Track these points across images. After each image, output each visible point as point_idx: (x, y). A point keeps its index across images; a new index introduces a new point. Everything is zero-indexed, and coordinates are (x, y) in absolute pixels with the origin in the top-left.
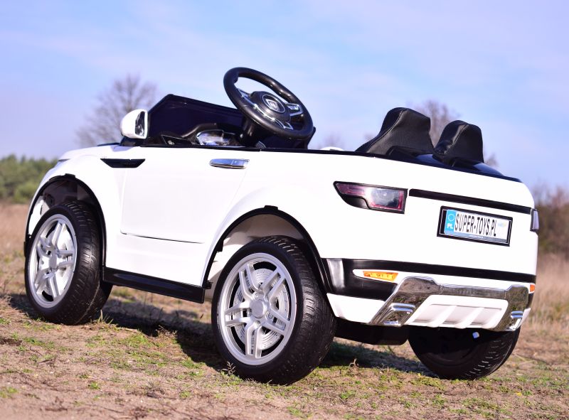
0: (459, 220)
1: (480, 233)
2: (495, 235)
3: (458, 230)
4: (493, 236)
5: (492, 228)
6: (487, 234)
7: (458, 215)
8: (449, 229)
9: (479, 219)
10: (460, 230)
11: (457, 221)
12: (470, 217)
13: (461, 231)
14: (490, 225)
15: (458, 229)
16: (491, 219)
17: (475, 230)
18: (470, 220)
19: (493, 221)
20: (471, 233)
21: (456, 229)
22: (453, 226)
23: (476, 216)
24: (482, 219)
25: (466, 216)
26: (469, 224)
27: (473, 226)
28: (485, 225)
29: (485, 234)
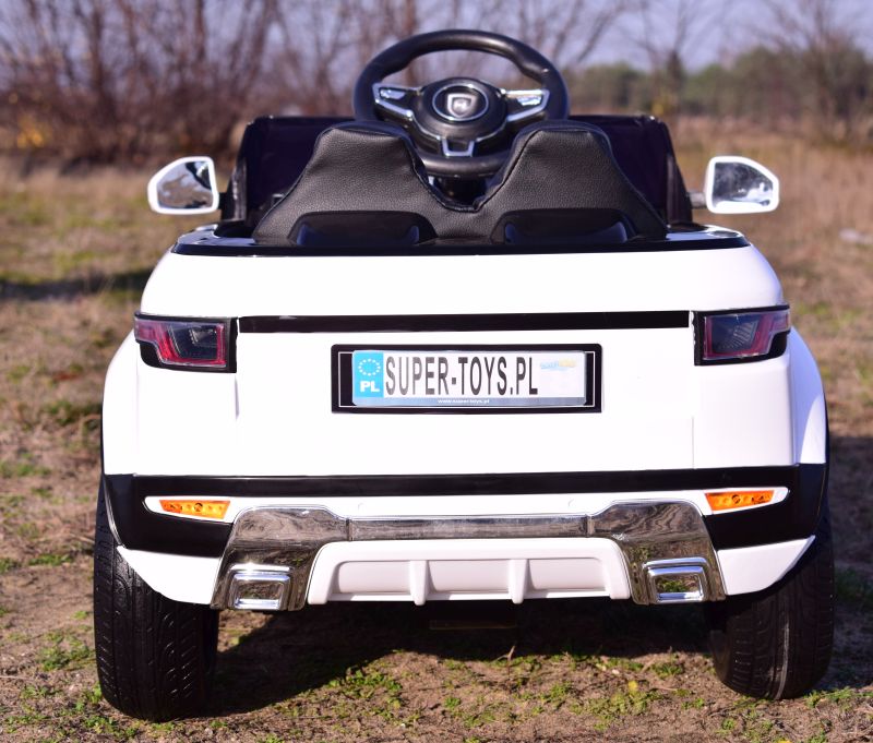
0: (395, 371)
1: (476, 392)
3: (397, 394)
4: (525, 393)
5: (520, 377)
6: (502, 392)
7: (390, 360)
8: (368, 392)
9: (463, 361)
10: (404, 392)
11: (390, 374)
12: (430, 360)
13: (409, 395)
14: (511, 372)
15: (398, 391)
16: (511, 356)
17: (455, 389)
18: (433, 368)
19: (521, 360)
20: (443, 396)
21: (390, 391)
22: (379, 385)
23: (453, 356)
24: (476, 360)
25: (417, 360)
26: (430, 375)
27: (449, 379)
28: (489, 374)
29: (495, 393)
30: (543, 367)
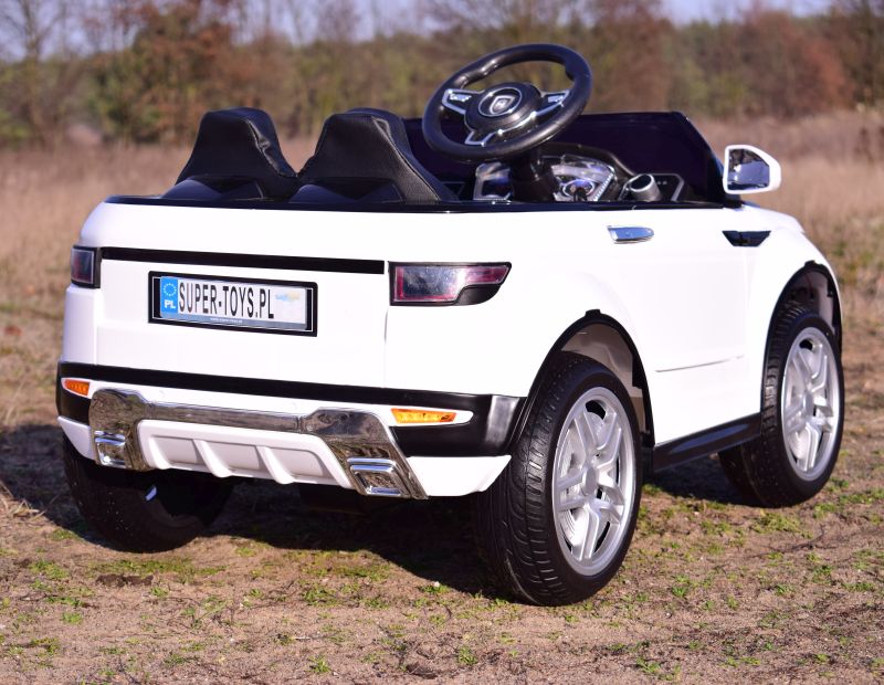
0: (185, 293)
1: (234, 313)
2: (271, 316)
3: (186, 311)
4: (265, 317)
5: (262, 304)
6: (251, 315)
7: (182, 285)
8: (169, 309)
9: (226, 289)
10: (190, 309)
11: (182, 296)
12: (206, 287)
13: (193, 312)
14: (256, 299)
15: (186, 308)
16: (256, 288)
17: (221, 311)
18: (207, 293)
19: (262, 291)
20: (214, 314)
21: (182, 309)
22: (175, 304)
23: (219, 285)
24: (234, 289)
25: (197, 286)
26: (205, 298)
27: (217, 302)
28: (242, 300)
29: (246, 316)
30: (278, 298)
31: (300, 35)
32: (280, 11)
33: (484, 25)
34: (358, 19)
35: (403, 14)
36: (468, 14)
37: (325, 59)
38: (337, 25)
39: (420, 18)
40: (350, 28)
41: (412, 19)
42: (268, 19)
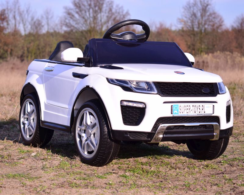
31: (25, 31)
32: (19, 23)
33: (81, 29)
34: (43, 26)
35: (56, 25)
36: (76, 26)
37: (32, 38)
38: (36, 28)
39: (62, 26)
40: (40, 29)
41: (59, 27)
42: (15, 26)
